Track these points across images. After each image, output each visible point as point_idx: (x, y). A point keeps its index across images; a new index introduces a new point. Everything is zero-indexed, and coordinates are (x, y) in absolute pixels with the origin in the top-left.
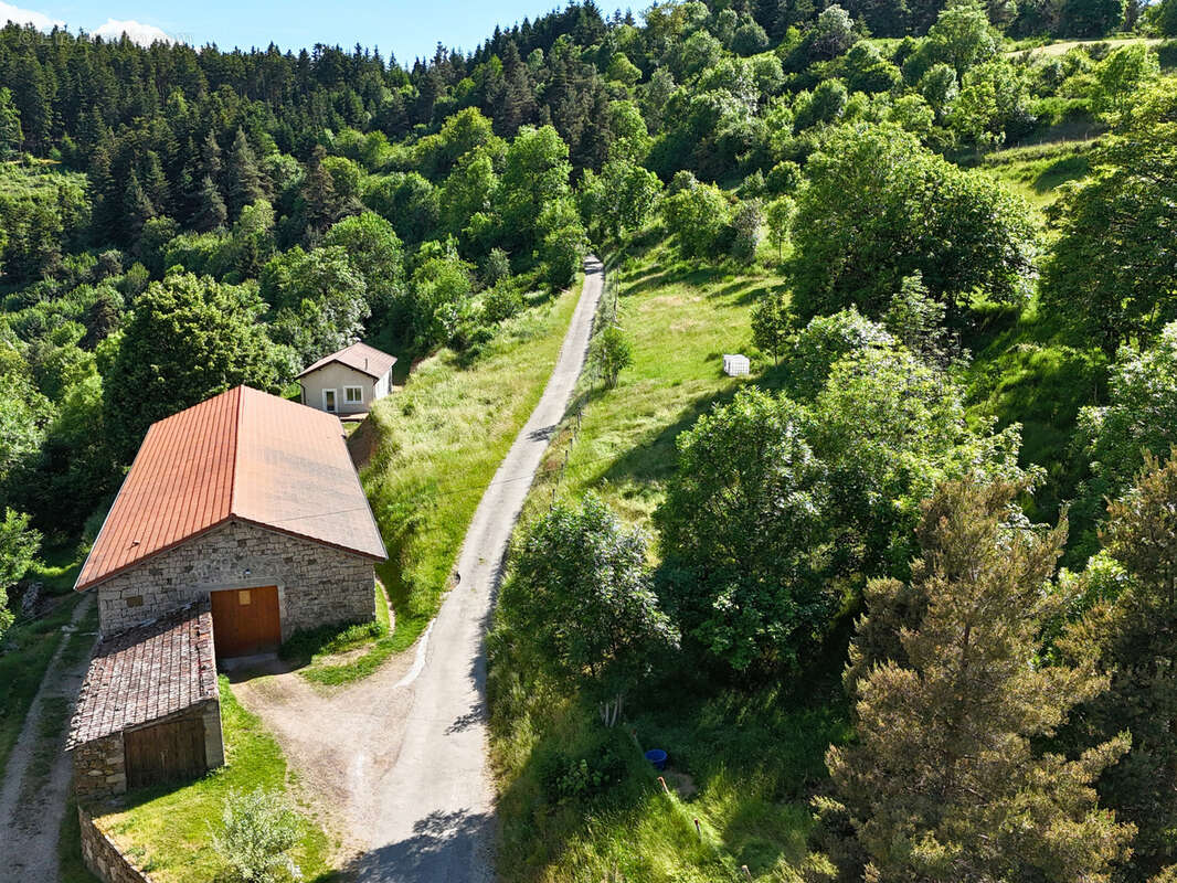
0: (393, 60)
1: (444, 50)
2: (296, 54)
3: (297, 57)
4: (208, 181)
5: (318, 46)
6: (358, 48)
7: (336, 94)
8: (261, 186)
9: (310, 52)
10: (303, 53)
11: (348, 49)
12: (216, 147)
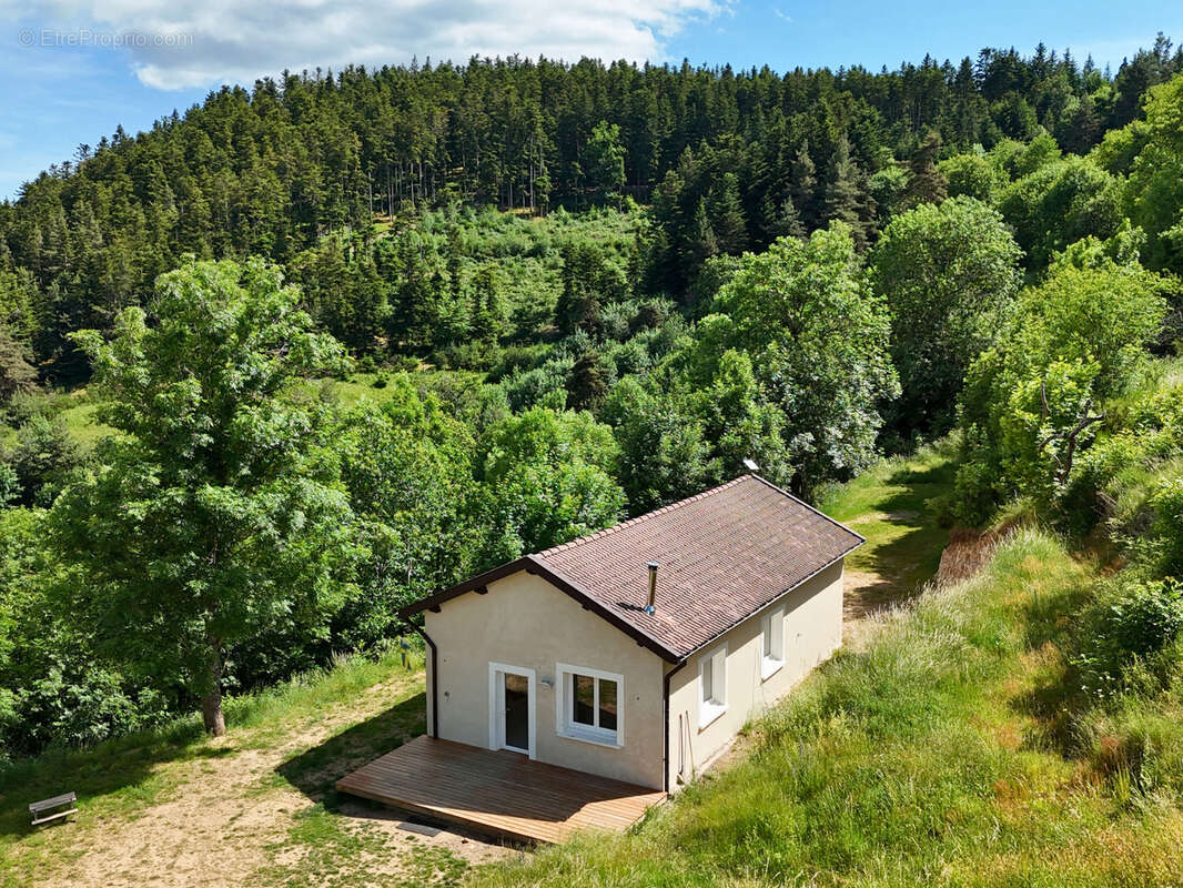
0: (1089, 64)
1: (1167, 42)
2: (957, 65)
3: (957, 69)
4: (789, 206)
5: (986, 52)
6: (1041, 50)
7: (999, 106)
8: (856, 210)
9: (975, 59)
10: (966, 63)
11: (1027, 54)
12: (809, 162)
